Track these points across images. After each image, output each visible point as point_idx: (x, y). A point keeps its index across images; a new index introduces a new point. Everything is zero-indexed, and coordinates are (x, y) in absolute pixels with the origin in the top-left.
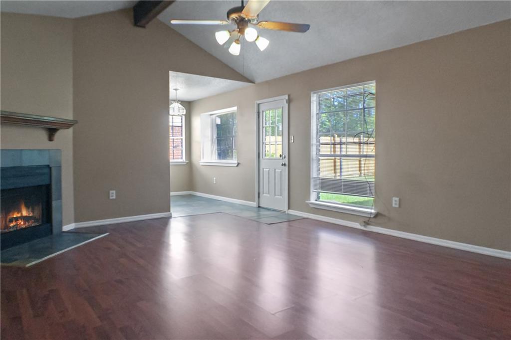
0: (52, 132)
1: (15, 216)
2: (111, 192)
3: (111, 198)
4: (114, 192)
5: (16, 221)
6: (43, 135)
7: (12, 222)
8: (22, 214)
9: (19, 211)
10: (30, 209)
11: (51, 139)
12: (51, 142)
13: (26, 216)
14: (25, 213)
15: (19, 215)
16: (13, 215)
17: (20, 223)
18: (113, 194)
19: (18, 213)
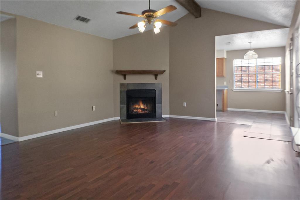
0: (156, 76)
1: (136, 107)
2: (184, 103)
3: (184, 106)
4: (185, 103)
5: (137, 109)
6: (153, 77)
7: (135, 109)
8: (140, 106)
9: (139, 105)
10: (145, 105)
11: (156, 79)
12: (156, 80)
13: (143, 108)
14: (142, 106)
15: (139, 107)
16: (136, 106)
17: (139, 111)
18: (185, 104)
19: (138, 106)
